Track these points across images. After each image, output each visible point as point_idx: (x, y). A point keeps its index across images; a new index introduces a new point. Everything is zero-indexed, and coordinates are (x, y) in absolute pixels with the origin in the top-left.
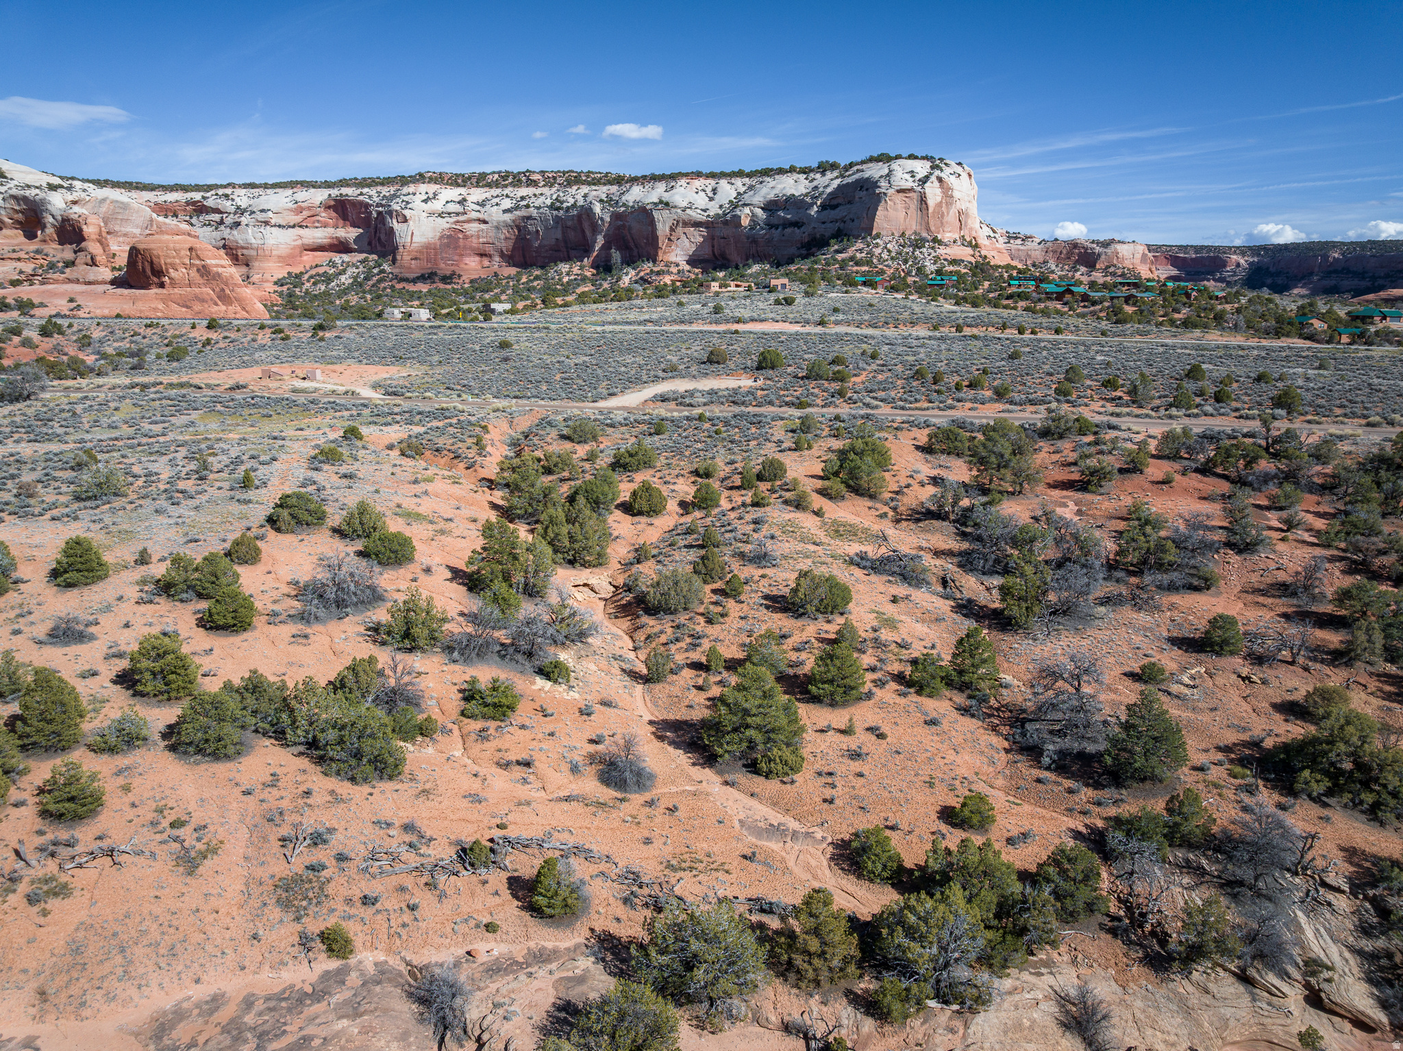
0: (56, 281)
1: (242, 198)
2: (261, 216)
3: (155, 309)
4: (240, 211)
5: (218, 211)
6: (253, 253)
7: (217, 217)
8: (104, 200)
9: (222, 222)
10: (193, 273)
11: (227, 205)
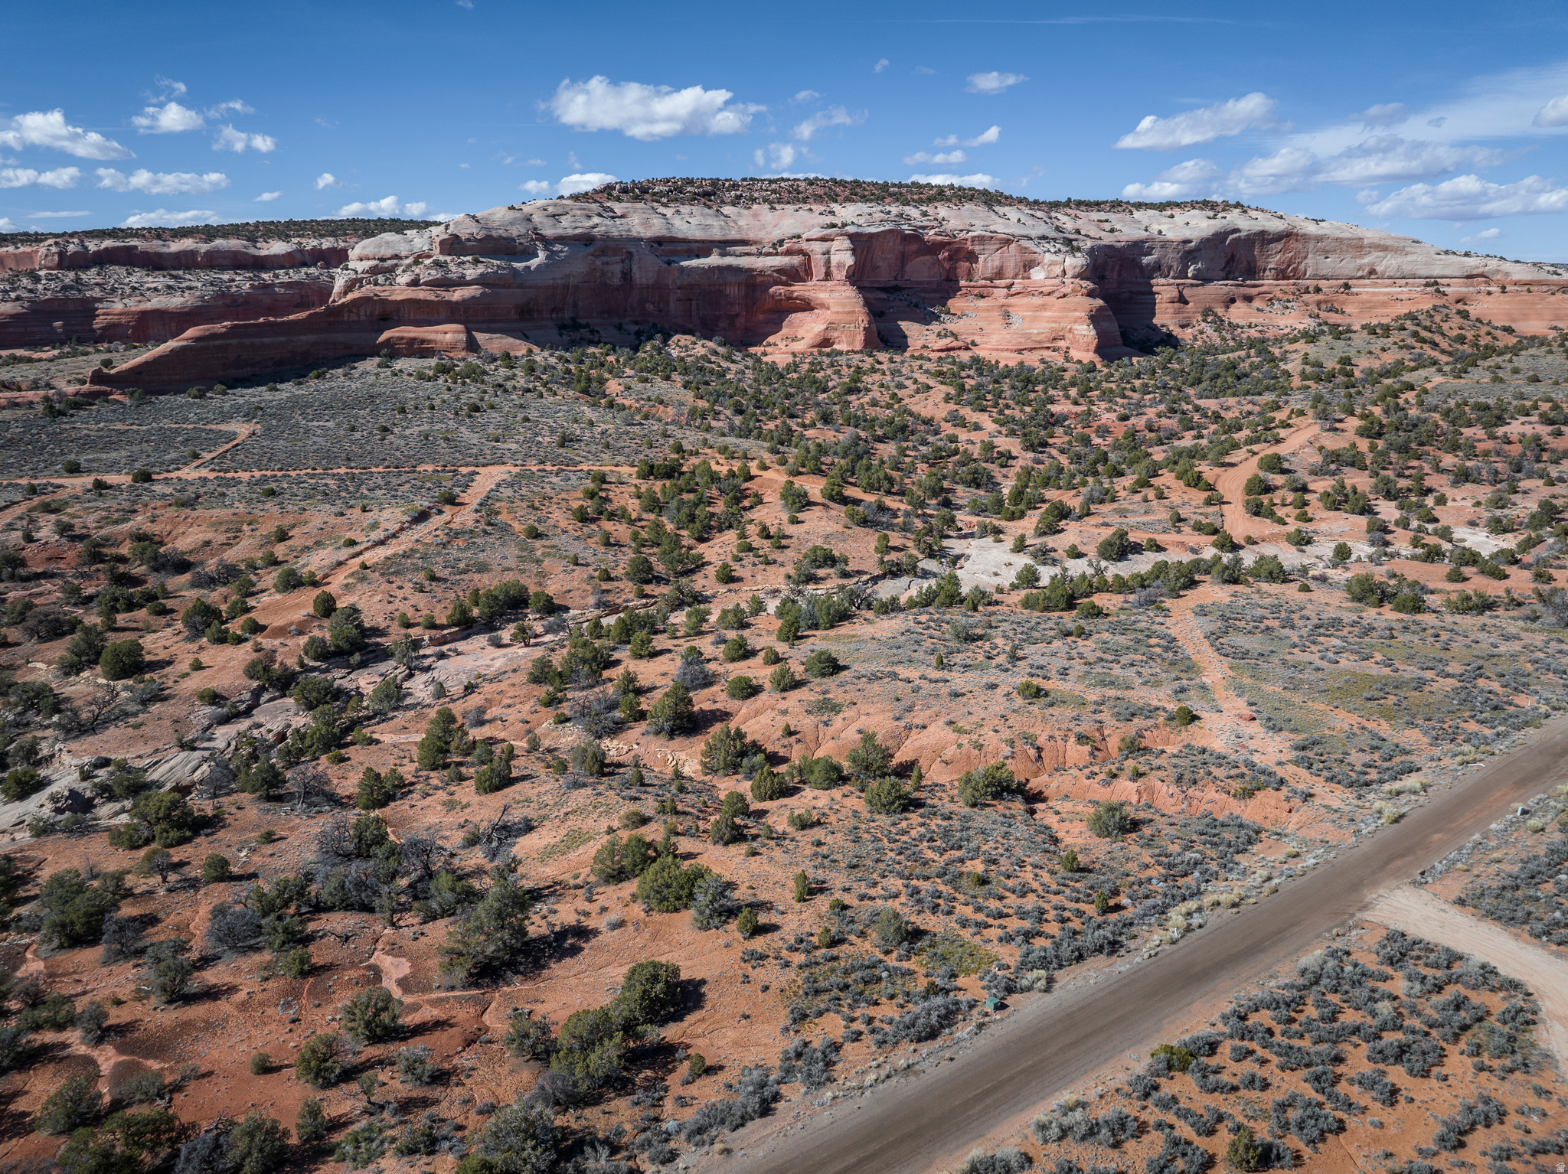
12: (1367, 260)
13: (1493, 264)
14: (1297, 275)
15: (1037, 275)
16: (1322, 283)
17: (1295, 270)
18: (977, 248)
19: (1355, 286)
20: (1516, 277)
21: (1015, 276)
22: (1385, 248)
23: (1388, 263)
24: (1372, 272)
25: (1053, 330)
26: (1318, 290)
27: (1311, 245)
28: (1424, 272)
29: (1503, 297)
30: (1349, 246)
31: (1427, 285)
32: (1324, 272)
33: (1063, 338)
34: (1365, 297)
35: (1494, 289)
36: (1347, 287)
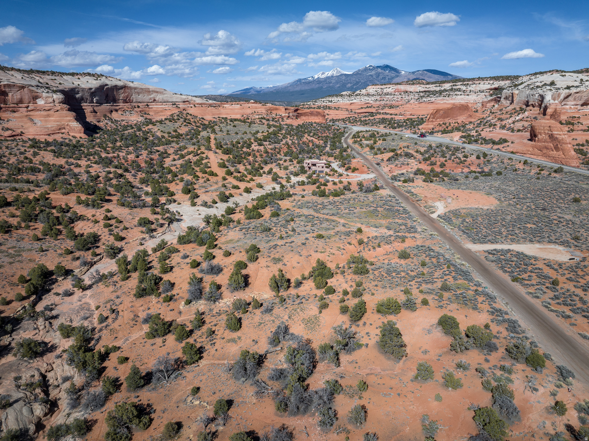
10: (547, 137)
12: (152, 96)
13: (190, 98)
14: (130, 101)
15: (40, 102)
16: (139, 104)
17: (129, 99)
18: (7, 90)
19: (150, 105)
20: (197, 102)
21: (29, 103)
22: (157, 92)
23: (159, 97)
24: (155, 100)
25: (58, 125)
26: (139, 107)
27: (133, 91)
28: (170, 100)
29: (195, 108)
30: (145, 91)
31: (173, 105)
32: (139, 100)
33: (64, 128)
34: (155, 109)
35: (192, 106)
36: (148, 105)
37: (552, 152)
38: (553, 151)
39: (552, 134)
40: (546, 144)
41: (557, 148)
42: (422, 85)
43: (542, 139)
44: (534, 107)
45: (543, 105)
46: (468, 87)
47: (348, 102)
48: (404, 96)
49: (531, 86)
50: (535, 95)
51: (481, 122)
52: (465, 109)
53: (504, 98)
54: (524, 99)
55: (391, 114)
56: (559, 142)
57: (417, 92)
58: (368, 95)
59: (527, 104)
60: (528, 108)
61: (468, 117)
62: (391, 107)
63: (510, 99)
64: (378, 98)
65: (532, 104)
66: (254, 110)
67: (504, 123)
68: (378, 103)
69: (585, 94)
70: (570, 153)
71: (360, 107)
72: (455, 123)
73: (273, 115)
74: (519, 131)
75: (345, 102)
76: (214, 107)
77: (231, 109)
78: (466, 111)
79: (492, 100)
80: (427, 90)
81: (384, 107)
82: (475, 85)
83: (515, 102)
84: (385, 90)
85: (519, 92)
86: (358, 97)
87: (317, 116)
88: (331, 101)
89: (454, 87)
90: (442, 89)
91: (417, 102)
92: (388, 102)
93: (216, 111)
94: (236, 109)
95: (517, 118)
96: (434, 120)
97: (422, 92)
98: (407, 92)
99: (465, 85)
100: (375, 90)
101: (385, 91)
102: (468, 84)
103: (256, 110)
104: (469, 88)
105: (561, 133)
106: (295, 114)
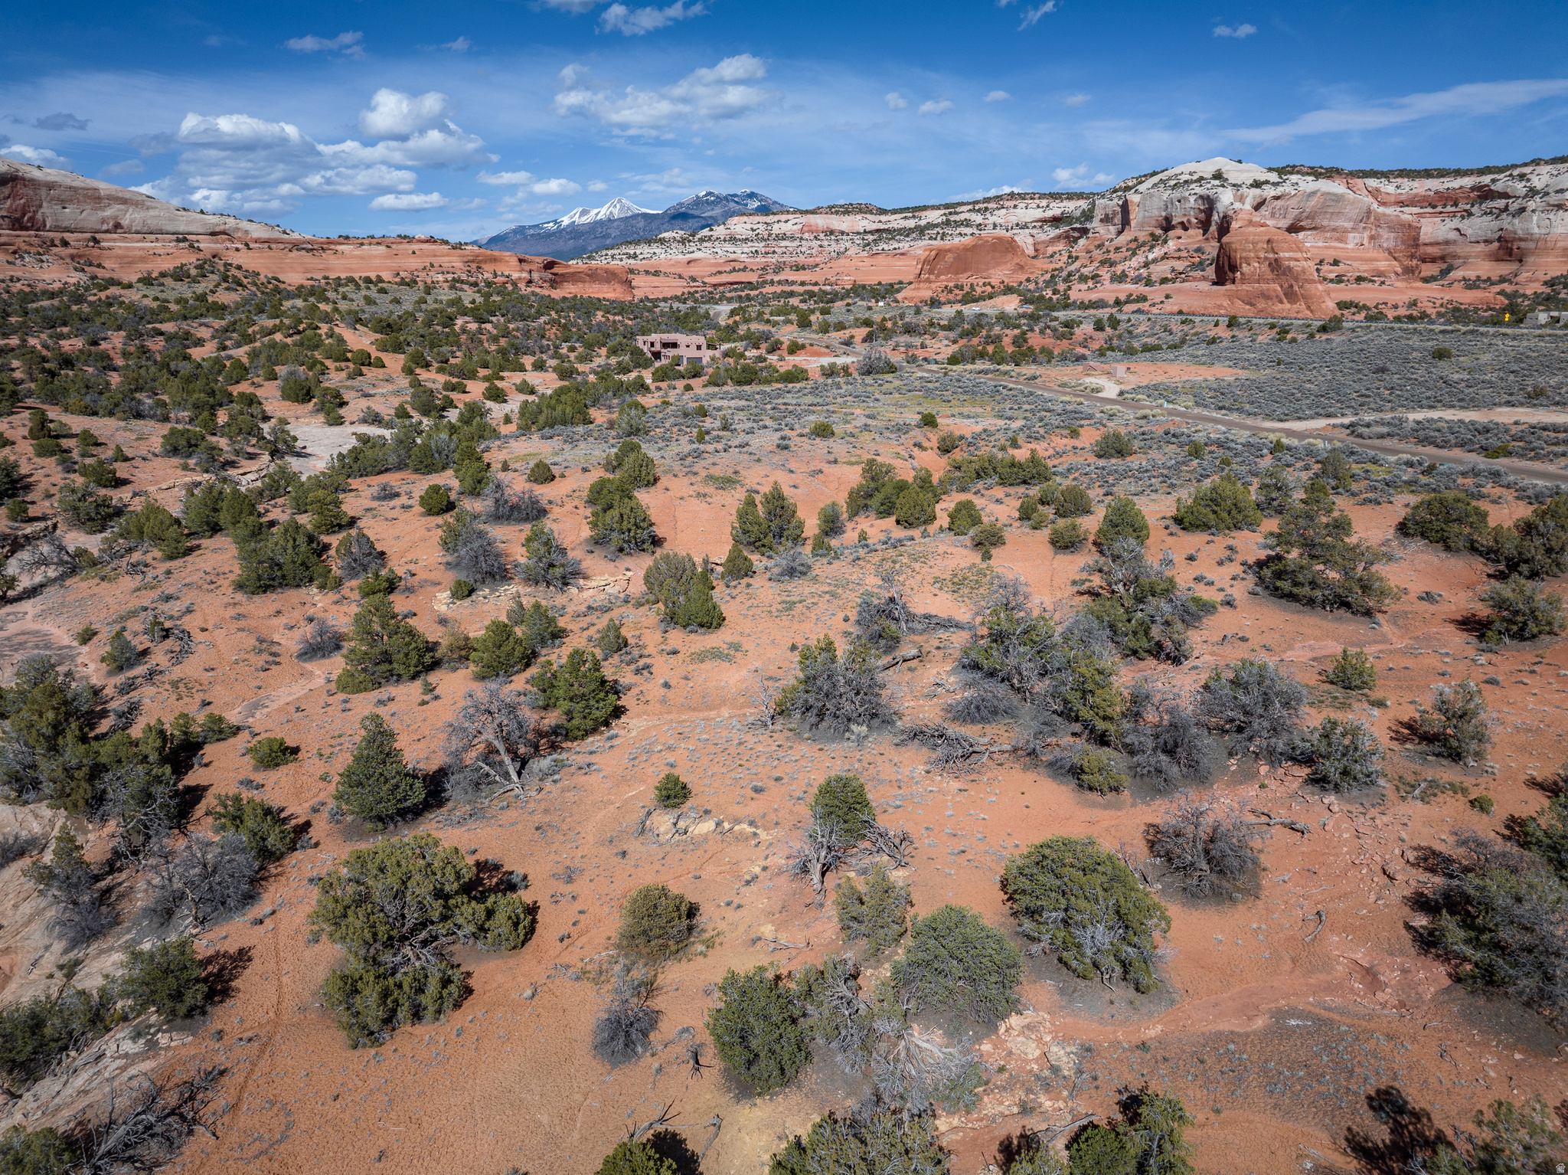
0: (1195, 279)
1: (1541, 178)
2: (1554, 199)
3: (1220, 306)
4: (1533, 192)
5: (1505, 195)
6: (1531, 245)
7: (1501, 203)
8: (1314, 193)
9: (1506, 209)
10: (1265, 267)
11: (1520, 187)
12: (108, 213)
13: (231, 222)
14: (37, 226)
16: (67, 236)
17: (32, 219)
19: (104, 240)
20: (255, 235)
22: (124, 201)
23: (131, 217)
24: (117, 226)
26: (65, 243)
27: (43, 192)
28: (170, 228)
29: (251, 253)
30: (85, 196)
31: (178, 240)
32: (66, 224)
34: (119, 252)
35: (239, 246)
36: (96, 241)
37: (1280, 306)
38: (1281, 302)
39: (1276, 260)
40: (1264, 286)
41: (1291, 295)
42: (868, 216)
43: (1253, 274)
44: (1186, 229)
45: (1215, 217)
46: (988, 215)
47: (681, 256)
48: (826, 243)
49: (1172, 183)
50: (1186, 199)
51: (1053, 276)
52: (1007, 251)
53: (1102, 220)
54: (1156, 213)
55: (803, 284)
56: (1296, 279)
57: (858, 233)
58: (733, 239)
59: (1167, 225)
60: (1171, 233)
61: (1014, 271)
62: (799, 268)
63: (1118, 219)
64: (760, 246)
65: (1182, 223)
66: (429, 260)
67: (1119, 269)
68: (760, 259)
69: (1293, 203)
70: (1323, 305)
71: (714, 270)
72: (984, 284)
73: (486, 275)
74: (1164, 281)
75: (674, 257)
76: (308, 250)
77: (362, 258)
78: (1010, 256)
79: (1059, 238)
80: (882, 226)
81: (779, 268)
82: (1003, 211)
83: (1133, 223)
84: (776, 227)
85: (1144, 199)
86: (705, 244)
87: (608, 281)
88: (635, 256)
89: (953, 218)
90: (923, 223)
91: (865, 254)
92: (786, 258)
93: (316, 260)
94: (375, 257)
95: (1151, 256)
96: (932, 277)
97: (871, 232)
98: (832, 232)
99: (979, 211)
100: (749, 226)
101: (776, 229)
102: (986, 209)
103: (436, 261)
104: (992, 219)
105: (1299, 255)
106: (548, 275)
